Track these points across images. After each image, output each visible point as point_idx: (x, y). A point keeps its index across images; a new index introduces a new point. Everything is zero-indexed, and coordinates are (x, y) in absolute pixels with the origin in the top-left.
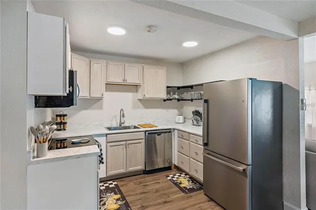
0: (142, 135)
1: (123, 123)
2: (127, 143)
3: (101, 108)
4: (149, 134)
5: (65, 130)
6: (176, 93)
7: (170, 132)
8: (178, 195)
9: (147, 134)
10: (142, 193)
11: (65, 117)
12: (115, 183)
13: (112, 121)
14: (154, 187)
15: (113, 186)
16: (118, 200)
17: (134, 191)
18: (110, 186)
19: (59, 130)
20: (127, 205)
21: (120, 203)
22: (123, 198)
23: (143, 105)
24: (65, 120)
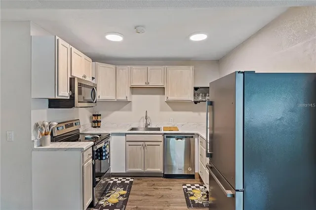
0: (161, 138)
1: (149, 125)
2: (145, 144)
3: (130, 109)
4: (167, 137)
5: (99, 127)
6: (201, 94)
7: (192, 137)
9: (165, 137)
10: (147, 195)
11: (99, 117)
12: (132, 180)
13: (140, 122)
14: (162, 192)
15: (128, 182)
16: (122, 195)
17: (142, 191)
18: (126, 182)
19: (95, 127)
20: (125, 202)
21: (121, 198)
22: (127, 195)
23: (171, 107)
24: (99, 119)
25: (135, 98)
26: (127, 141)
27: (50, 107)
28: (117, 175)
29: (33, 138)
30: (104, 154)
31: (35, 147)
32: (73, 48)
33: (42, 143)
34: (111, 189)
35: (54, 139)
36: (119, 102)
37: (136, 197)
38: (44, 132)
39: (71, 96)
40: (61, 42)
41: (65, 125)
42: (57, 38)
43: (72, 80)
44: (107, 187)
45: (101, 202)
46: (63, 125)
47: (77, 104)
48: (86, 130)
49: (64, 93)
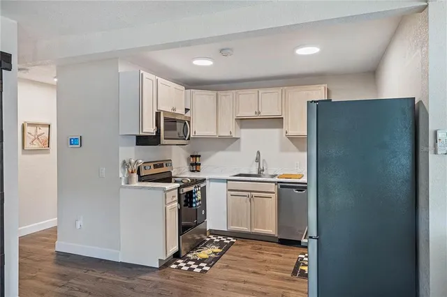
0: (273, 188)
1: (263, 170)
2: (251, 195)
3: (238, 149)
4: (281, 187)
5: (199, 171)
8: (279, 273)
9: (279, 187)
11: (198, 158)
12: (234, 240)
14: (266, 257)
15: (228, 242)
16: (215, 253)
17: (241, 253)
18: (226, 241)
19: (193, 171)
20: (216, 260)
21: (213, 255)
22: (221, 254)
23: (296, 146)
24: (198, 162)
25: (246, 134)
26: (229, 190)
27: (137, 145)
28: (216, 233)
29: (121, 175)
30: (194, 200)
31: (123, 184)
32: (159, 79)
33: (128, 181)
34: (205, 246)
35: (141, 179)
36: (222, 139)
37: (232, 256)
38: (130, 171)
39: (157, 132)
40: (146, 75)
41: (154, 165)
42: (142, 72)
43: (158, 114)
44: (201, 243)
45: (189, 255)
46: (152, 165)
47: (163, 141)
48: (181, 174)
49: (149, 129)
